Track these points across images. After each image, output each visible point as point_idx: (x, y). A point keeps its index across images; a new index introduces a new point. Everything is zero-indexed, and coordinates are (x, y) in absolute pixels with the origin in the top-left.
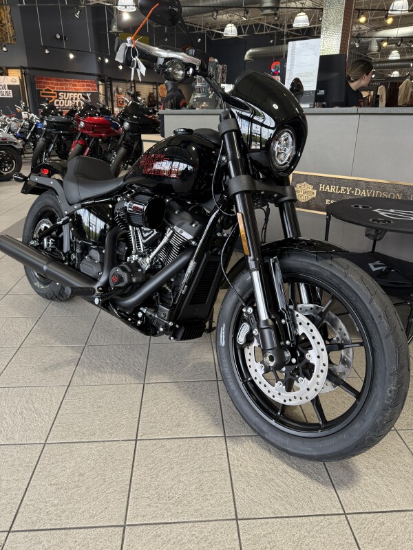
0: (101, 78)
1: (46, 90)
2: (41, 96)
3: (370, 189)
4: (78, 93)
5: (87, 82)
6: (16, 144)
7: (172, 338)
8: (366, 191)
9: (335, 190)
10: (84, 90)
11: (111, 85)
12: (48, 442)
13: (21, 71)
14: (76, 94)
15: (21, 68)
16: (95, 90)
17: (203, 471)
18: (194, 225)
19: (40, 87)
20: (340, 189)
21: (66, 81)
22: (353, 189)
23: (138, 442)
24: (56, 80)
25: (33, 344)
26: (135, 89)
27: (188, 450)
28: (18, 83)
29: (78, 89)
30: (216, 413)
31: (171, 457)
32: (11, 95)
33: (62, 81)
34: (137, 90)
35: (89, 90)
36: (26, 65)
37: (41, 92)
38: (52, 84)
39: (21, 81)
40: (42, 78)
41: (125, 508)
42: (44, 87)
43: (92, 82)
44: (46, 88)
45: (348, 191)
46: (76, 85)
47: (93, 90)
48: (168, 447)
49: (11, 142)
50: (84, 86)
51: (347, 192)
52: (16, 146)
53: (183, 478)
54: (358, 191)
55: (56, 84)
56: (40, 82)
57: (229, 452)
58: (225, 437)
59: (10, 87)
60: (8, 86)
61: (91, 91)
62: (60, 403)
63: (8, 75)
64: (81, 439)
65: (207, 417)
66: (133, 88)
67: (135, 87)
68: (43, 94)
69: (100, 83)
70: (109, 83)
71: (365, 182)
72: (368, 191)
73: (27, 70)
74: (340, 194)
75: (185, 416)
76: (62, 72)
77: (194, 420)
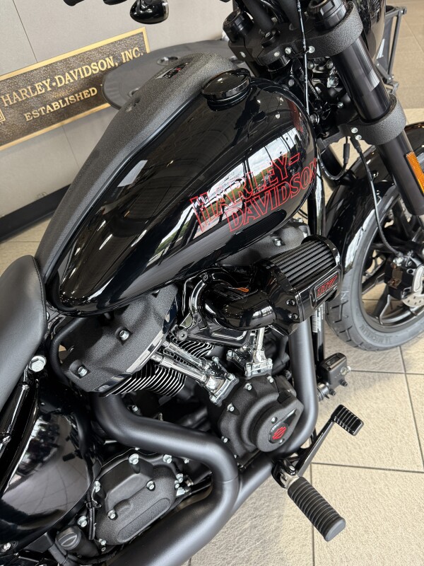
3: (73, 69)
8: (70, 74)
9: (29, 94)
20: (34, 89)
22: (53, 80)
45: (48, 85)
51: (46, 87)
54: (59, 79)
58: (406, 374)
65: (378, 388)
71: (61, 61)
72: (72, 72)
74: (37, 96)
75: (378, 412)
77: (383, 402)
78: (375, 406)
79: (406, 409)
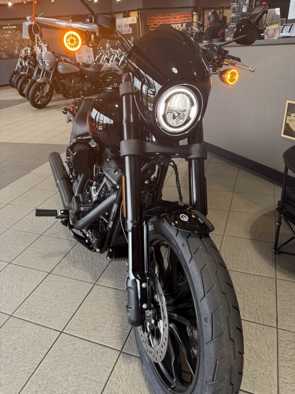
0: (195, 9)
1: (154, 25)
2: (151, 29)
4: (177, 24)
5: (185, 14)
6: (117, 71)
7: (108, 258)
10: (181, 20)
11: (203, 14)
12: (13, 315)
13: (138, 13)
14: (175, 25)
15: (138, 10)
16: (190, 20)
17: (87, 378)
18: (116, 173)
19: (150, 23)
21: (169, 15)
23: (62, 334)
24: (162, 16)
25: (50, 234)
26: (223, 15)
27: (88, 354)
28: (136, 22)
29: (177, 21)
30: (127, 327)
31: (74, 355)
32: (131, 31)
33: (166, 16)
34: (224, 15)
35: (185, 20)
36: (141, 7)
37: (151, 26)
38: (159, 19)
39: (138, 20)
40: (152, 16)
41: (22, 387)
42: (153, 22)
43: (188, 14)
44: (154, 23)
46: (175, 18)
47: (188, 20)
48: (77, 346)
49: (114, 70)
50: (181, 17)
52: (118, 73)
53: (70, 378)
55: (162, 19)
56: (151, 19)
57: (115, 367)
58: (121, 352)
59: (131, 25)
60: (130, 25)
61: (187, 21)
62: (37, 286)
63: (129, 16)
64: (32, 319)
65: (119, 329)
66: (221, 14)
67: (223, 13)
68: (152, 28)
69: (195, 13)
70: (202, 12)
73: (142, 11)
75: (104, 323)
76: (167, 8)
77: (108, 328)
78: (108, 323)
79: (98, 339)
